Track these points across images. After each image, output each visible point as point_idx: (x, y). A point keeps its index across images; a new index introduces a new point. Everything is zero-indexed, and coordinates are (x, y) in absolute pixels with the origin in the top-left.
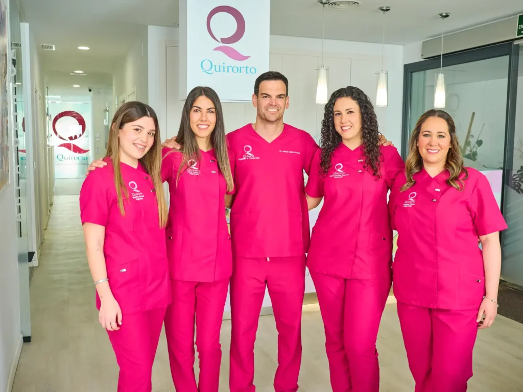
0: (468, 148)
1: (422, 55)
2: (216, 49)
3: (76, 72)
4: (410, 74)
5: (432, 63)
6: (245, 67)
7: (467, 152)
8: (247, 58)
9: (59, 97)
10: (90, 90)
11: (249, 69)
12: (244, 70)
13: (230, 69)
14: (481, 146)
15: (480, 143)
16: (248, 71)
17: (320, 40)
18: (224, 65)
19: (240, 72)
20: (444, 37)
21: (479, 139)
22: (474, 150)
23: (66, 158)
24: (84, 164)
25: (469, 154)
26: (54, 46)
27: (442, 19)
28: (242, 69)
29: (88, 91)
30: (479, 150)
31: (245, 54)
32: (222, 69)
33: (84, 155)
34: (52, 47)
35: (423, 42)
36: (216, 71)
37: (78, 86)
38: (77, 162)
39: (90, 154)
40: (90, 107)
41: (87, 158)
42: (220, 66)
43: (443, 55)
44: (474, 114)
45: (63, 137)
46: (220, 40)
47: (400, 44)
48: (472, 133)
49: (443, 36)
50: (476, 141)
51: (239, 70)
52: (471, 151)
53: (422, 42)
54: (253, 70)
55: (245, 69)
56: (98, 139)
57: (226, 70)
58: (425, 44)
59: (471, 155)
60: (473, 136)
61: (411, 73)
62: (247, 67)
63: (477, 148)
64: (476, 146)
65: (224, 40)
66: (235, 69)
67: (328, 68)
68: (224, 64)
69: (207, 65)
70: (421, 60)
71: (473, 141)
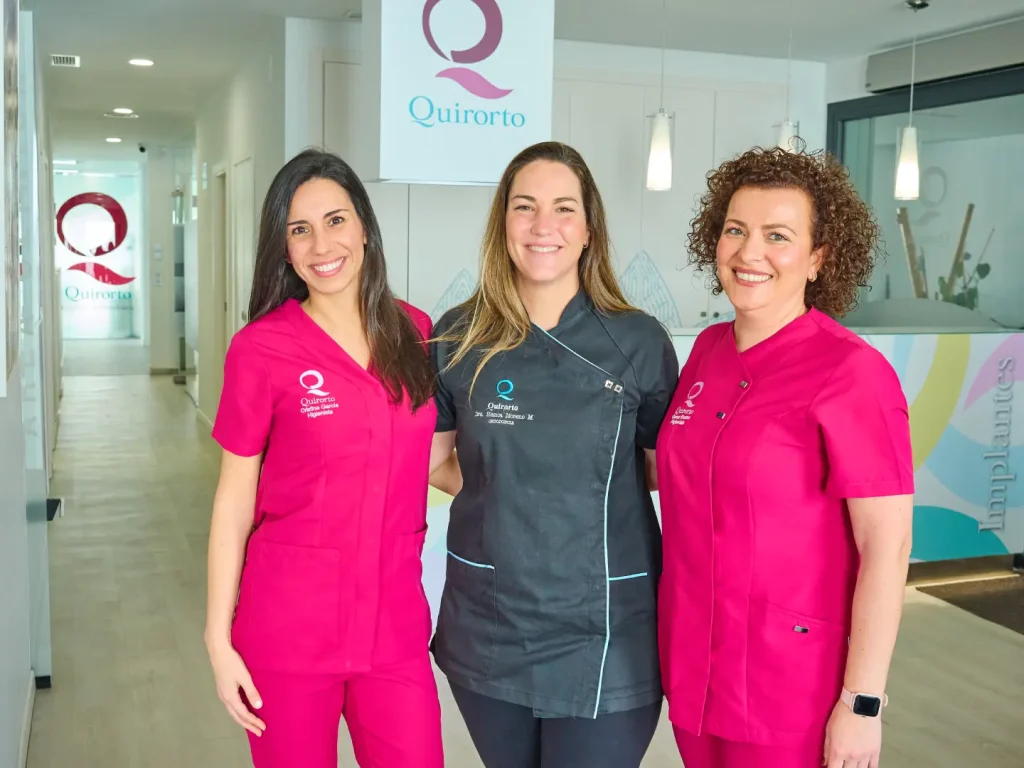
0: (959, 282)
1: (868, 85)
2: (442, 74)
3: (117, 111)
4: (840, 124)
5: (890, 101)
6: (502, 111)
7: (957, 290)
8: (507, 92)
9: (73, 162)
10: (142, 150)
11: (509, 118)
12: (498, 119)
13: (471, 116)
14: (988, 277)
15: (983, 270)
16: (509, 121)
17: (657, 52)
18: (458, 108)
19: (492, 123)
20: (917, 46)
21: (983, 262)
22: (972, 285)
23: (85, 295)
24: (124, 308)
25: (961, 295)
26: (78, 60)
27: (912, 10)
28: (496, 116)
29: (138, 151)
30: (983, 286)
31: (501, 85)
32: (453, 117)
33: (123, 288)
34: (72, 61)
35: (871, 58)
36: (440, 119)
37: (118, 140)
38: (108, 302)
39: (138, 287)
40: (137, 182)
41: (130, 296)
42: (449, 111)
43: (915, 85)
44: (971, 208)
45: (77, 249)
46: (449, 56)
47: (819, 61)
48: (967, 249)
49: (915, 43)
50: (976, 265)
51: (490, 118)
52: (965, 287)
53: (866, 56)
54: (518, 120)
55: (502, 116)
56: (158, 255)
57: (462, 118)
58: (873, 61)
59: (966, 296)
60: (968, 256)
61: (844, 121)
62: (505, 113)
63: (977, 281)
64: (977, 276)
65: (458, 56)
66: (482, 118)
67: (674, 114)
68: (457, 105)
69: (422, 109)
70: (865, 94)
71: (970, 267)
